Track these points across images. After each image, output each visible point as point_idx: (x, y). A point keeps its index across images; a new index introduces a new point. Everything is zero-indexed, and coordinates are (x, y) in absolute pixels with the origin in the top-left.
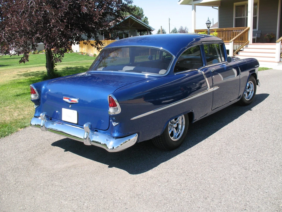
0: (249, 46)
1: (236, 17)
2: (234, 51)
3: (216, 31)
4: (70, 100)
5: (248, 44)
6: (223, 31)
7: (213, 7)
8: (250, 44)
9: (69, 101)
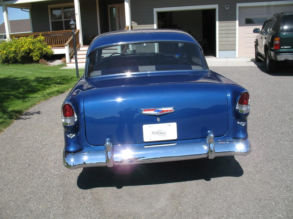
0: (81, 49)
1: (52, 20)
2: (70, 54)
3: (41, 35)
4: (158, 111)
5: (80, 47)
6: (48, 35)
7: (22, 10)
8: (81, 46)
9: (156, 112)
